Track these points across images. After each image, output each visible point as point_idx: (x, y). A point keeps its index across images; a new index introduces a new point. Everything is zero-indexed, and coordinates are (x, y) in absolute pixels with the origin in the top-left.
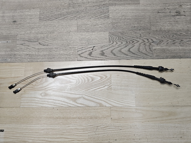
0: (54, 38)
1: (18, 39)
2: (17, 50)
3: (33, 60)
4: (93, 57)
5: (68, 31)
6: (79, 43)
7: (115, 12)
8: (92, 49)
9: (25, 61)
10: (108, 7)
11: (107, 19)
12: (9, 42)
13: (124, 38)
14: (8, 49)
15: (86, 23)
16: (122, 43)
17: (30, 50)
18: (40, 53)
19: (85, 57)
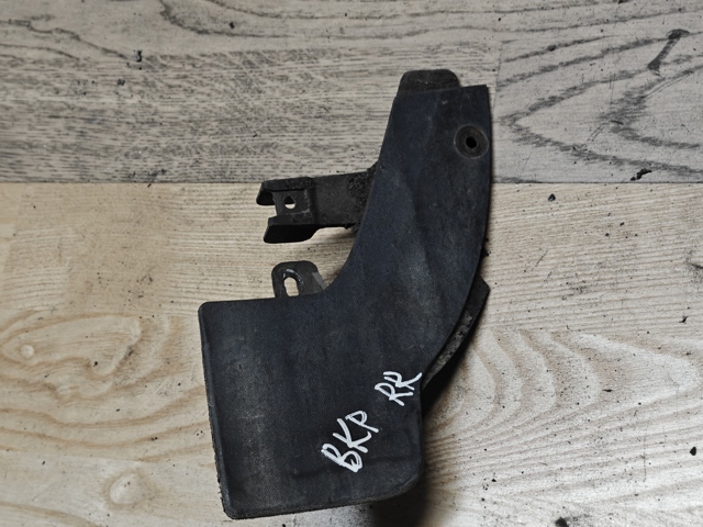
4: (654, 142)
8: (654, 65)
19: (566, 149)
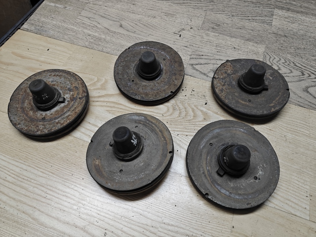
0: (152, 25)
1: (86, 8)
2: (76, 24)
3: (95, 46)
5: (183, 22)
6: (197, 46)
7: (286, 20)
9: (80, 44)
10: (273, 10)
11: (266, 26)
12: (68, 8)
13: (297, 64)
14: (60, 18)
15: (223, 21)
16: (291, 72)
17: (98, 30)
18: (114, 40)
19: (202, 73)
